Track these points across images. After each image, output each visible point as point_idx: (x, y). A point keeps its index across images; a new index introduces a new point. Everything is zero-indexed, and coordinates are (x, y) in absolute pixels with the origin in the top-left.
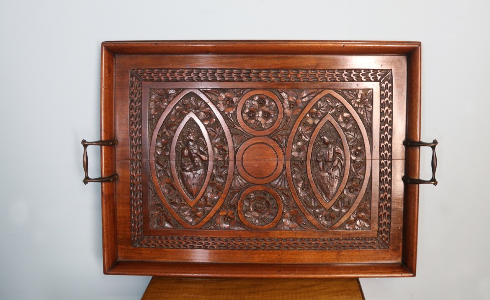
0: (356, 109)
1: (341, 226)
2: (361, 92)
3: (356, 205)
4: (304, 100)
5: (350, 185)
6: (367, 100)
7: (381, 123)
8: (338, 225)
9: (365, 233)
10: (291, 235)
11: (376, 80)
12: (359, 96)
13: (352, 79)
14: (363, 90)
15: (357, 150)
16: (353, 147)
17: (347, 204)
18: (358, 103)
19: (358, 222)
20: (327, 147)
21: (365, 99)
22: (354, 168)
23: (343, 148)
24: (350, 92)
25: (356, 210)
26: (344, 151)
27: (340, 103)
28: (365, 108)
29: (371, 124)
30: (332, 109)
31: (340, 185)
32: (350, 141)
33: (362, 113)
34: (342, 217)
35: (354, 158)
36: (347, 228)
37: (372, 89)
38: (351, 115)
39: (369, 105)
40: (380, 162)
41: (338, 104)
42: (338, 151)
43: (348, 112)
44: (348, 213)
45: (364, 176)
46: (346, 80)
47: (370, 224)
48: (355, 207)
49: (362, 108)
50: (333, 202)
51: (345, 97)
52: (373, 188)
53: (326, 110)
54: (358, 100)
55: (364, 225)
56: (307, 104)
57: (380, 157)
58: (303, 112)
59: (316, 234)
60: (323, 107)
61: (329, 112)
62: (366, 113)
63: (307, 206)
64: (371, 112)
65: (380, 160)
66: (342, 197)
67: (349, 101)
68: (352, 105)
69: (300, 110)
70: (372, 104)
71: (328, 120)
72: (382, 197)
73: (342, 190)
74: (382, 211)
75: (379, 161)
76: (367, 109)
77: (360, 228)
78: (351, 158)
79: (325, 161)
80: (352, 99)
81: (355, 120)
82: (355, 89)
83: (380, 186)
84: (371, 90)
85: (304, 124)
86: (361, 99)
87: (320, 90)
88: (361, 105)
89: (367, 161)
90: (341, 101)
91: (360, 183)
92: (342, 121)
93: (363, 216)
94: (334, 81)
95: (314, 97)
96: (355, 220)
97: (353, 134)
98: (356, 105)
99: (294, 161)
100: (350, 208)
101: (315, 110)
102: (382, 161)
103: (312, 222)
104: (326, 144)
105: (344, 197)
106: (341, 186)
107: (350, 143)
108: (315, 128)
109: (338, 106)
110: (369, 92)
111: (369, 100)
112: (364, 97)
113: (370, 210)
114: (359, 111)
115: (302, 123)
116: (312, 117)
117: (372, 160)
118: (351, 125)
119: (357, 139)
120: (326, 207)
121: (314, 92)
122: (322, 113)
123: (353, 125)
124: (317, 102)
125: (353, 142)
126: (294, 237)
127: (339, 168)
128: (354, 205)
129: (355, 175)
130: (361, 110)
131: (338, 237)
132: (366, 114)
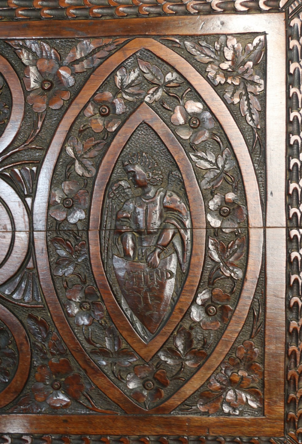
0: (219, 89)
1: (183, 403)
2: (233, 42)
3: (222, 350)
4: (78, 68)
5: (207, 296)
6: (251, 64)
7: (290, 128)
8: (176, 401)
9: (249, 426)
10: (53, 426)
11: (275, 9)
12: (229, 54)
13: (207, 7)
14: (239, 36)
15: (225, 201)
16: (213, 194)
17: (199, 347)
18: (226, 73)
19: (230, 395)
20: (144, 194)
21: (244, 63)
22: (216, 249)
23: (185, 196)
24: (204, 44)
25: (223, 362)
26: (188, 204)
27: (175, 75)
28: (245, 88)
29: (263, 131)
30: (156, 91)
31: (179, 296)
32: (203, 178)
33: (236, 100)
34: (186, 381)
35: (215, 222)
36: (202, 409)
37: (265, 34)
38: (207, 108)
39: (256, 78)
40: (288, 234)
41: (169, 76)
42: (172, 206)
43: (199, 98)
44: (202, 370)
45: (245, 273)
46: (193, 11)
47: (262, 401)
48: (220, 354)
49: (236, 87)
50: (160, 341)
51: (189, 57)
52: (268, 305)
53: (139, 94)
54: (225, 66)
55: (247, 404)
56: (87, 80)
57: (288, 219)
58: (77, 100)
59: (119, 424)
60: (130, 86)
61: (147, 99)
62: (248, 99)
63: (94, 352)
64: (263, 98)
65: (288, 229)
66: (187, 326)
67: (202, 70)
68: (207, 79)
69: (67, 96)
70: (264, 76)
71: (143, 121)
72: (295, 329)
73: (185, 309)
74: (295, 366)
75: (284, 230)
76: (250, 88)
77: (234, 410)
78: (208, 223)
79: (140, 233)
80: (210, 63)
81: (217, 120)
82: (218, 35)
83: (287, 299)
84: (262, 37)
85: (81, 132)
86: (233, 60)
87: (122, 40)
88: (234, 78)
89: (252, 232)
90: (177, 67)
91: (232, 292)
92: (182, 121)
93: (242, 378)
94: (159, 14)
95: (106, 58)
96: (223, 390)
97: (211, 158)
98: (220, 79)
99: (57, 230)
100: (207, 357)
101: (108, 94)
102: (294, 232)
103: (107, 392)
104: (142, 186)
105: (191, 328)
106: (182, 299)
107: (203, 182)
108: (108, 145)
109: (170, 82)
110: (256, 41)
111: (255, 64)
112: (242, 58)
113: (263, 363)
114: (228, 95)
115: (75, 133)
116: (103, 115)
117: (265, 227)
118: (207, 134)
119: (223, 171)
120: (143, 352)
121: (106, 45)
122: (127, 102)
123: (213, 135)
124: (114, 73)
125: (213, 180)
126: (61, 430)
127: (176, 251)
128: (218, 349)
129: (219, 268)
130: (234, 93)
131: (178, 432)
132: (249, 104)
